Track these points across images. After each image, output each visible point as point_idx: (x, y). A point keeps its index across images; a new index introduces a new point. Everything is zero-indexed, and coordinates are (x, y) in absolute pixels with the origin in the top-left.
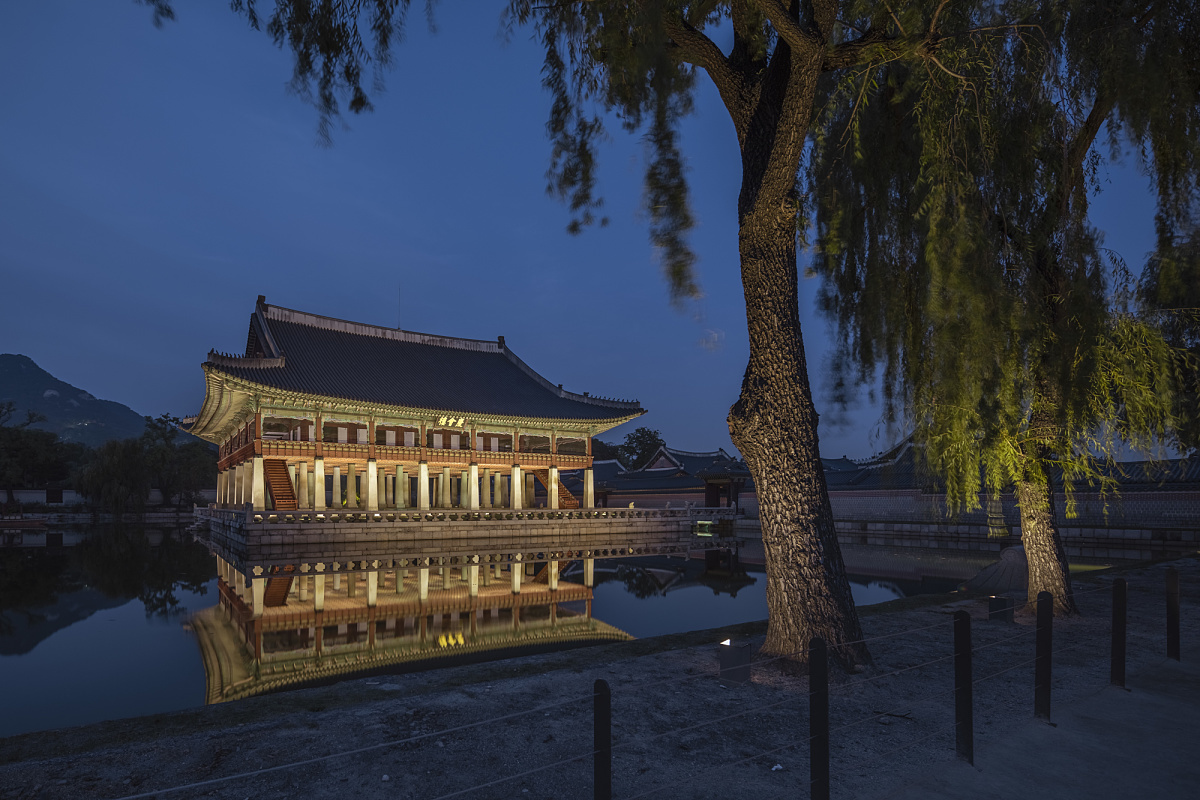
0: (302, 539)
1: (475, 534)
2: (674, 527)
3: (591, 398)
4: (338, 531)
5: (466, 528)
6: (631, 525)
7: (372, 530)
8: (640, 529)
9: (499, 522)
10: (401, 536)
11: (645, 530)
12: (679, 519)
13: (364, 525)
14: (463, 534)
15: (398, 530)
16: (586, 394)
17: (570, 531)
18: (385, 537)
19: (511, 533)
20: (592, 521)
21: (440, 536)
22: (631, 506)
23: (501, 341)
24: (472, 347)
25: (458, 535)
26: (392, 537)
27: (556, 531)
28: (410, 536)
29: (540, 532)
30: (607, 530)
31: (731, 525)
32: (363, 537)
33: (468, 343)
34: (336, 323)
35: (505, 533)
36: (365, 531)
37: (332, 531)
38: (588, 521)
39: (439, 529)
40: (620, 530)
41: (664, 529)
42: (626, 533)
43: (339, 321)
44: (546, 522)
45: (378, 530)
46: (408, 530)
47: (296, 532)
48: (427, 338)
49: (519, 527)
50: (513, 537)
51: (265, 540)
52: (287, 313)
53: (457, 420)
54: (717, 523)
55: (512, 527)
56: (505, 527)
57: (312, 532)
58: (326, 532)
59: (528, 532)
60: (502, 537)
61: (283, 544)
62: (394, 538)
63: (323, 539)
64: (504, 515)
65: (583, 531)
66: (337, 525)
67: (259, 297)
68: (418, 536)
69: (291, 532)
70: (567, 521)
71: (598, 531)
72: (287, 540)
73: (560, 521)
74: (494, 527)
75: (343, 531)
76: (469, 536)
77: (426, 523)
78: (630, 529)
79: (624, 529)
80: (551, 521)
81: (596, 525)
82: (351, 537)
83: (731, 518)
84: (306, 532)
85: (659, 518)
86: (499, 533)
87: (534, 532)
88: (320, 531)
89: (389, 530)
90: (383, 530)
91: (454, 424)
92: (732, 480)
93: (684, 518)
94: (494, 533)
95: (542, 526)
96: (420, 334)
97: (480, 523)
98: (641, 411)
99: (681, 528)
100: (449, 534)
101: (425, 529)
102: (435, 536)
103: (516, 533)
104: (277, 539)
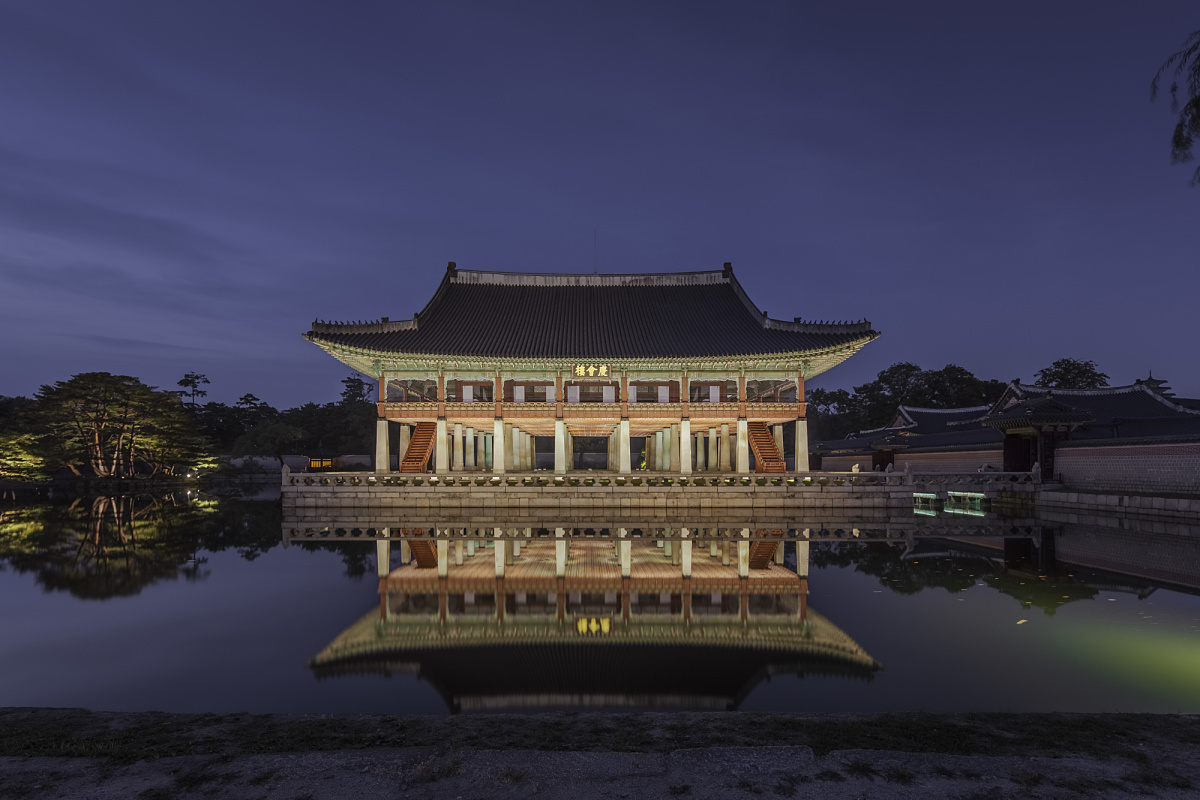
0: (336, 502)
1: (539, 502)
2: (878, 501)
3: (804, 324)
4: (373, 495)
5: (528, 495)
6: (793, 497)
7: (411, 495)
8: (808, 503)
9: (574, 489)
10: (444, 502)
11: (818, 503)
12: (887, 489)
13: (401, 489)
14: (524, 502)
15: (441, 495)
16: (797, 320)
17: (684, 503)
18: (426, 503)
19: (591, 502)
20: (721, 489)
21: (493, 504)
22: (855, 469)
23: (728, 270)
24: (685, 281)
25: (516, 503)
26: (434, 503)
27: (661, 502)
28: (455, 503)
29: (635, 502)
30: (748, 502)
31: (1033, 500)
32: (400, 503)
33: (680, 277)
34: (525, 277)
35: (583, 502)
36: (403, 495)
37: (367, 495)
38: (714, 489)
39: (492, 495)
40: (770, 503)
41: (858, 503)
42: (784, 508)
43: (528, 274)
44: (645, 489)
45: (417, 495)
46: (453, 496)
47: (329, 495)
48: (628, 279)
49: (602, 495)
50: (594, 508)
51: (300, 502)
52: (475, 275)
53: (598, 367)
54: (994, 495)
55: (592, 496)
56: (583, 495)
57: (346, 495)
58: (360, 495)
59: (617, 502)
60: (578, 508)
61: (317, 507)
62: (436, 504)
63: (357, 503)
64: (582, 481)
65: (706, 502)
66: (372, 489)
67: (450, 263)
68: (465, 502)
69: (325, 495)
70: (680, 489)
71: (731, 503)
72: (320, 503)
73: (667, 489)
74: (565, 495)
75: (378, 495)
76: (532, 504)
77: (475, 488)
78: (789, 502)
79: (779, 502)
80: (652, 489)
81: (727, 496)
82: (387, 502)
83: (1029, 487)
84: (339, 495)
85: (847, 487)
86: (574, 502)
87: (626, 502)
88: (354, 495)
89: (430, 495)
90: (423, 495)
91: (596, 373)
92: (1040, 428)
93: (900, 488)
94: (566, 502)
95: (638, 495)
96: (620, 275)
97: (545, 489)
98: (871, 333)
99: (894, 503)
100: (505, 502)
101: (473, 495)
102: (487, 503)
103: (598, 502)
104: (311, 501)
